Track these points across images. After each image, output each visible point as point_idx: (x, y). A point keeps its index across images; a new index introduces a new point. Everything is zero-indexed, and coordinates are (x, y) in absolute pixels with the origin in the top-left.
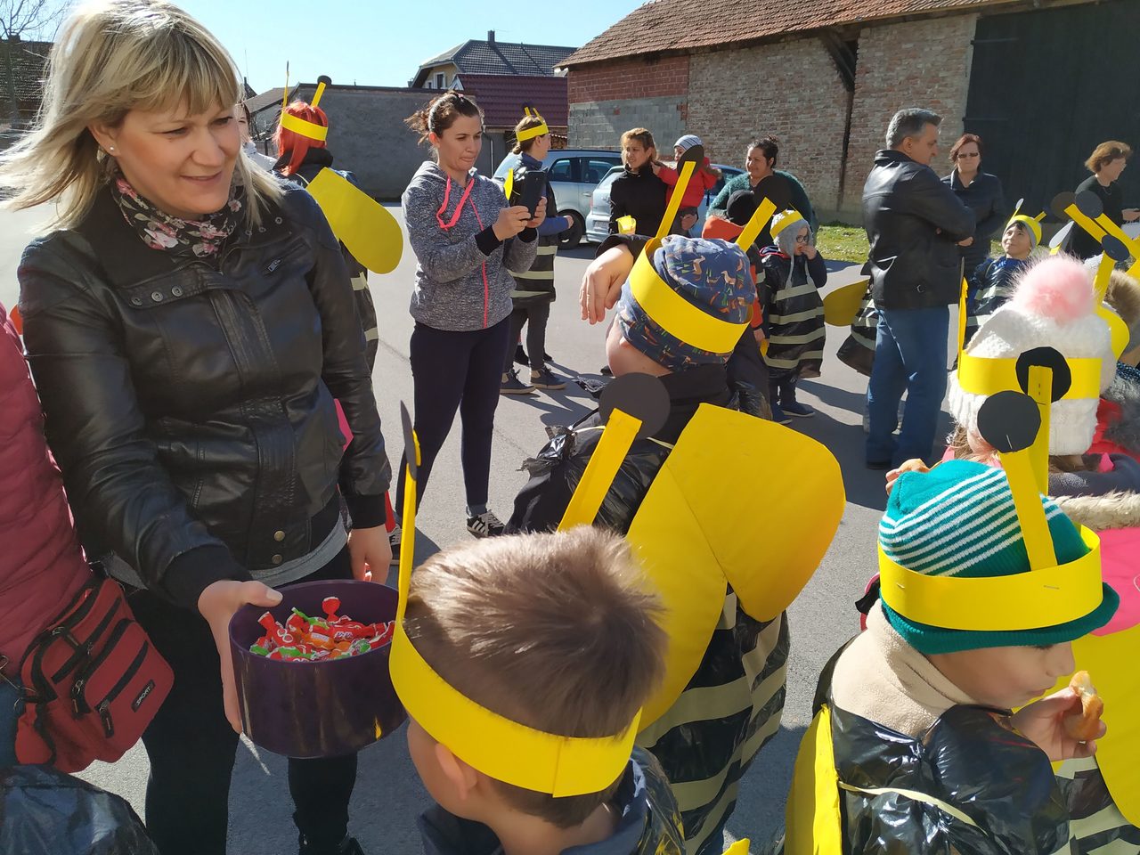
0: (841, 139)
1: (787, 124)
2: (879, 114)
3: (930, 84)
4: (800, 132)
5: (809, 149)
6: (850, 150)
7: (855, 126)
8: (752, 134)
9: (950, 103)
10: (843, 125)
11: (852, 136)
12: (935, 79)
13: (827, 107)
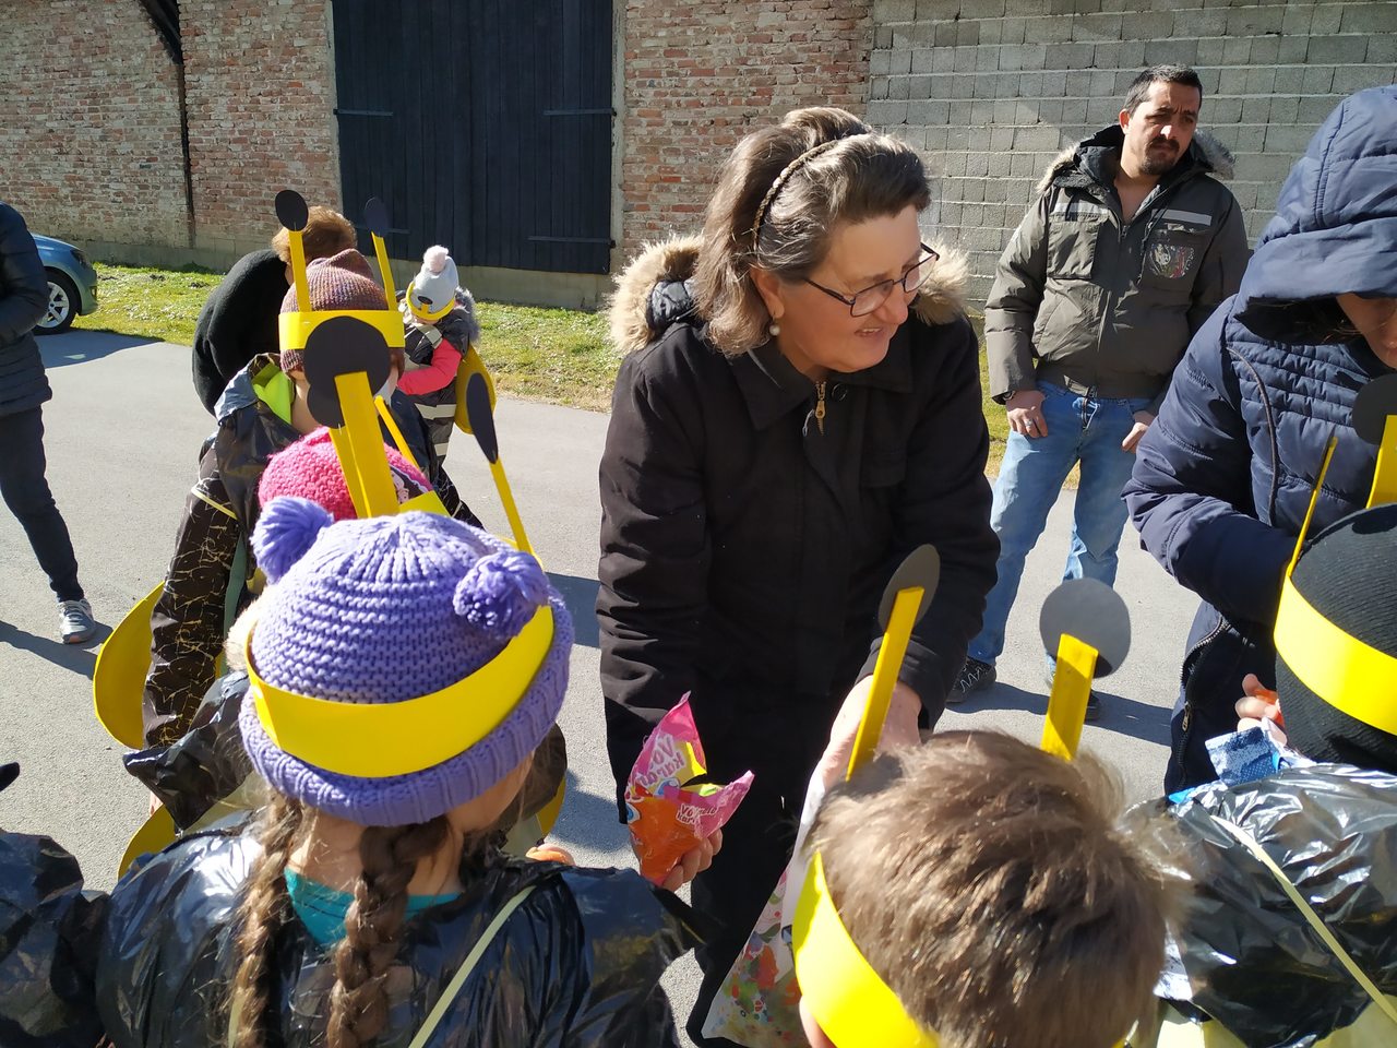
0: (177, 137)
1: (96, 111)
2: (223, 100)
3: (286, 57)
4: (119, 124)
5: (137, 152)
6: (192, 155)
7: (193, 118)
8: (49, 125)
9: (315, 87)
10: (176, 114)
11: (190, 133)
12: (290, 51)
13: (150, 86)
